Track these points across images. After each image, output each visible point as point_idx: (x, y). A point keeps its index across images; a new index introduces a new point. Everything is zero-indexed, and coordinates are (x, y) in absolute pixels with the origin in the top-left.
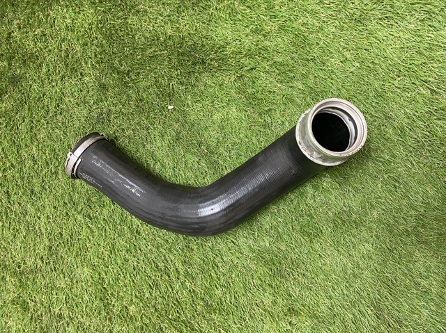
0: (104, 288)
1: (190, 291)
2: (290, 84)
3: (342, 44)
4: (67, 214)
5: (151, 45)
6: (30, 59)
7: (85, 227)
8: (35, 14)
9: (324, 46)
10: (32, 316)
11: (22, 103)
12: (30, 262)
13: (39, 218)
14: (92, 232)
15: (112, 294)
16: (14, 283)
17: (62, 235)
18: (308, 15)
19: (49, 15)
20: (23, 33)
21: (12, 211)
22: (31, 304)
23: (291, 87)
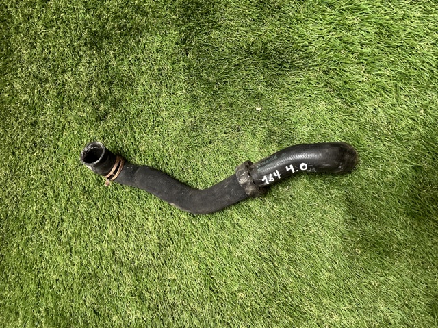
0: (212, 278)
1: (295, 276)
2: (379, 72)
3: (430, 26)
4: (172, 214)
5: (236, 54)
6: (127, 83)
7: (189, 224)
8: (127, 42)
9: (411, 31)
10: (149, 306)
11: (123, 120)
12: (142, 259)
13: (147, 219)
14: (196, 228)
15: (220, 283)
16: (131, 277)
17: (168, 232)
18: (390, 4)
19: (139, 41)
20: (119, 61)
21: (122, 215)
22: (147, 295)
23: (380, 75)
